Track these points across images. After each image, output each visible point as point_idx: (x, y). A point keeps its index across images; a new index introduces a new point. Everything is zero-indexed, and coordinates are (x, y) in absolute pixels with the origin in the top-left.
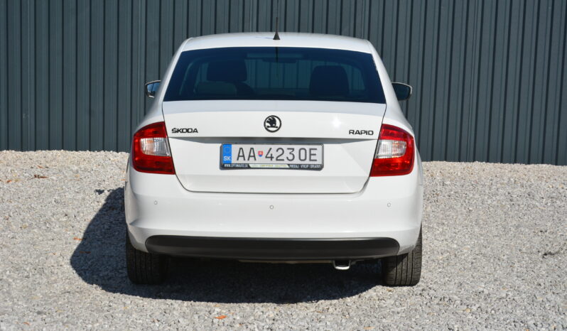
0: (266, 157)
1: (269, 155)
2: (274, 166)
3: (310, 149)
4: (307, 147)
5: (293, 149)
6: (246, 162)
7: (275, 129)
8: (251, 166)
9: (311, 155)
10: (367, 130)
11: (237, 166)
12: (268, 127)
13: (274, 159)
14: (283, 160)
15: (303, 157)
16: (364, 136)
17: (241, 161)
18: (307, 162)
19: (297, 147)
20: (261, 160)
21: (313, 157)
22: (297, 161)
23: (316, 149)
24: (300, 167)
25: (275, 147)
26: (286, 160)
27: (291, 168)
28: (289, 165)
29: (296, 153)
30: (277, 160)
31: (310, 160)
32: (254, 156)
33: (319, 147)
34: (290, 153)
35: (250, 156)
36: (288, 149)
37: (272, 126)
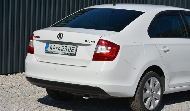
0: (58, 49)
1: (59, 49)
2: (60, 53)
3: (73, 47)
4: (72, 46)
5: (67, 47)
6: (52, 51)
7: (60, 38)
8: (53, 52)
9: (72, 49)
10: (92, 41)
11: (49, 52)
12: (59, 37)
13: (60, 50)
14: (63, 51)
15: (69, 51)
16: (91, 43)
17: (51, 50)
18: (70, 52)
19: (68, 46)
20: (57, 51)
21: (73, 51)
22: (67, 52)
23: (74, 47)
24: (67, 54)
25: (62, 45)
26: (64, 51)
27: (65, 54)
28: (64, 53)
29: (68, 48)
30: (61, 51)
31: (72, 52)
32: (55, 49)
33: (75, 47)
34: (66, 48)
35: (54, 49)
36: (66, 47)
37: (60, 37)
